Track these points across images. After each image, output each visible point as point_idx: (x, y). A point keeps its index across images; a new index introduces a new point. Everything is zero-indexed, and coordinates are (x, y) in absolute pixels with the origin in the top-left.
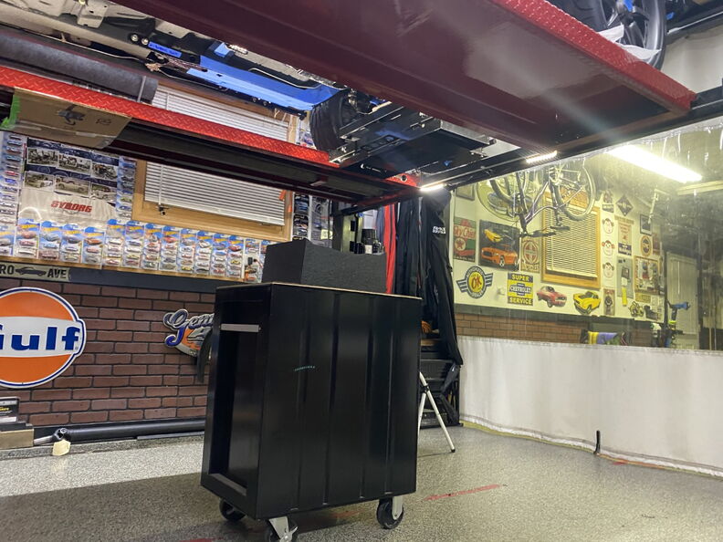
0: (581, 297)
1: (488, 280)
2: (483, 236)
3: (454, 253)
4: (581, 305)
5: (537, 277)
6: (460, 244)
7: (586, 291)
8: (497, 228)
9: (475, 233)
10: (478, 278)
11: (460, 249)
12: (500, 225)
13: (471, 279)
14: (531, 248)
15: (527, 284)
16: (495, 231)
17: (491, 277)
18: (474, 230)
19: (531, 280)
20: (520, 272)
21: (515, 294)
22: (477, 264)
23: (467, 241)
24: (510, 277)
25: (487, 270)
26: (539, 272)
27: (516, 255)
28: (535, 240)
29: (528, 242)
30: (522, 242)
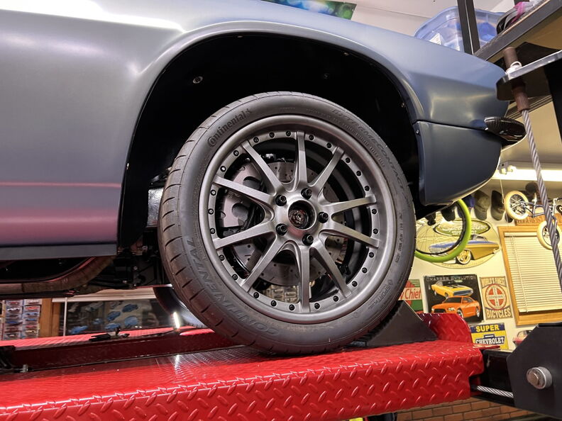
2: (430, 293)
5: (509, 323)
8: (449, 281)
9: (420, 292)
12: (450, 277)
14: (495, 292)
15: (497, 334)
16: (445, 284)
18: (418, 289)
20: (485, 322)
26: (511, 317)
27: (477, 304)
28: (499, 282)
29: (490, 285)
30: (482, 288)
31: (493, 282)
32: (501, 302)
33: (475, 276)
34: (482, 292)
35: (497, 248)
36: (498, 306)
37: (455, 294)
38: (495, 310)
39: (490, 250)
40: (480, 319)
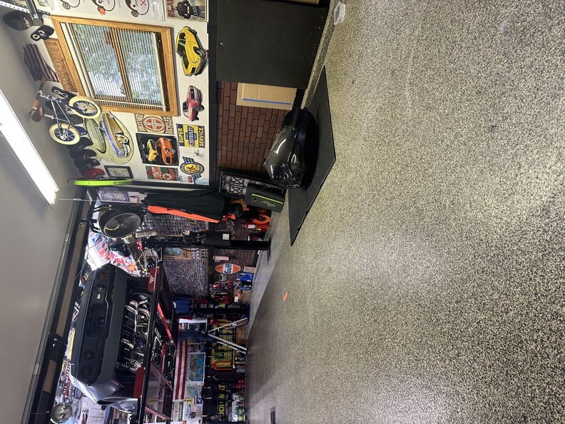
0: (186, 64)
1: (188, 160)
2: (153, 162)
4: (197, 66)
5: (176, 120)
7: (177, 56)
8: (144, 152)
12: (140, 151)
13: (190, 172)
14: (149, 124)
15: (185, 130)
16: (147, 153)
17: (186, 158)
19: (180, 126)
20: (176, 135)
21: (197, 141)
22: (178, 167)
24: (183, 144)
25: (181, 161)
26: (171, 117)
27: (161, 138)
28: (140, 119)
30: (147, 132)
31: (140, 123)
32: (157, 122)
33: (137, 135)
34: (150, 132)
35: (108, 115)
36: (163, 125)
37: (154, 149)
38: (165, 128)
39: (111, 120)
40: (172, 138)
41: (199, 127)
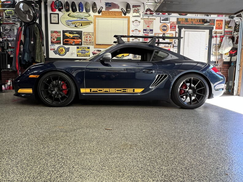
1: (67, 50)
2: (64, 35)
3: (51, 42)
5: (92, 47)
6: (54, 39)
8: (71, 32)
9: (61, 35)
10: (62, 50)
11: (54, 41)
12: (72, 31)
13: (59, 50)
14: (88, 37)
17: (69, 49)
19: (89, 48)
20: (83, 46)
21: (81, 54)
22: (62, 45)
23: (57, 38)
24: (78, 48)
25: (66, 47)
26: (93, 45)
27: (81, 40)
28: (91, 34)
29: (87, 35)
30: (84, 35)
31: (89, 33)
32: (90, 40)
33: (82, 31)
34: (83, 37)
35: (92, 23)
37: (73, 36)
38: (87, 42)
39: (89, 23)
40: (81, 44)
41: (89, 55)
